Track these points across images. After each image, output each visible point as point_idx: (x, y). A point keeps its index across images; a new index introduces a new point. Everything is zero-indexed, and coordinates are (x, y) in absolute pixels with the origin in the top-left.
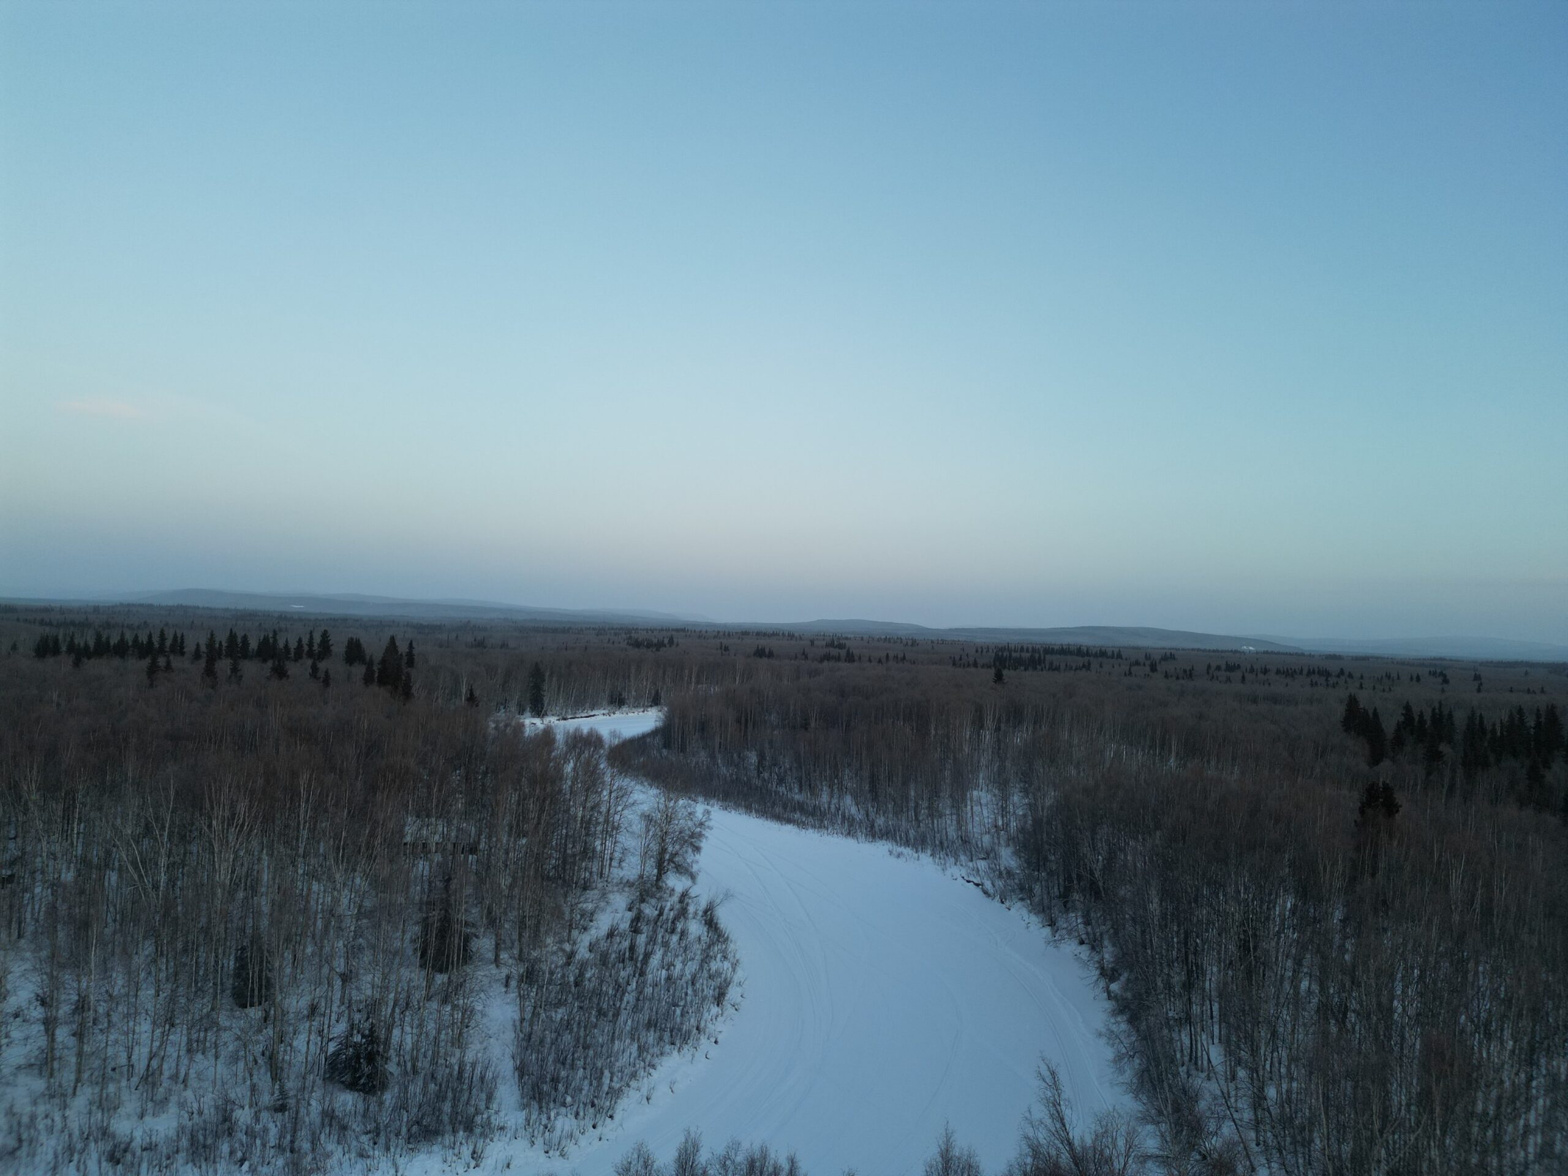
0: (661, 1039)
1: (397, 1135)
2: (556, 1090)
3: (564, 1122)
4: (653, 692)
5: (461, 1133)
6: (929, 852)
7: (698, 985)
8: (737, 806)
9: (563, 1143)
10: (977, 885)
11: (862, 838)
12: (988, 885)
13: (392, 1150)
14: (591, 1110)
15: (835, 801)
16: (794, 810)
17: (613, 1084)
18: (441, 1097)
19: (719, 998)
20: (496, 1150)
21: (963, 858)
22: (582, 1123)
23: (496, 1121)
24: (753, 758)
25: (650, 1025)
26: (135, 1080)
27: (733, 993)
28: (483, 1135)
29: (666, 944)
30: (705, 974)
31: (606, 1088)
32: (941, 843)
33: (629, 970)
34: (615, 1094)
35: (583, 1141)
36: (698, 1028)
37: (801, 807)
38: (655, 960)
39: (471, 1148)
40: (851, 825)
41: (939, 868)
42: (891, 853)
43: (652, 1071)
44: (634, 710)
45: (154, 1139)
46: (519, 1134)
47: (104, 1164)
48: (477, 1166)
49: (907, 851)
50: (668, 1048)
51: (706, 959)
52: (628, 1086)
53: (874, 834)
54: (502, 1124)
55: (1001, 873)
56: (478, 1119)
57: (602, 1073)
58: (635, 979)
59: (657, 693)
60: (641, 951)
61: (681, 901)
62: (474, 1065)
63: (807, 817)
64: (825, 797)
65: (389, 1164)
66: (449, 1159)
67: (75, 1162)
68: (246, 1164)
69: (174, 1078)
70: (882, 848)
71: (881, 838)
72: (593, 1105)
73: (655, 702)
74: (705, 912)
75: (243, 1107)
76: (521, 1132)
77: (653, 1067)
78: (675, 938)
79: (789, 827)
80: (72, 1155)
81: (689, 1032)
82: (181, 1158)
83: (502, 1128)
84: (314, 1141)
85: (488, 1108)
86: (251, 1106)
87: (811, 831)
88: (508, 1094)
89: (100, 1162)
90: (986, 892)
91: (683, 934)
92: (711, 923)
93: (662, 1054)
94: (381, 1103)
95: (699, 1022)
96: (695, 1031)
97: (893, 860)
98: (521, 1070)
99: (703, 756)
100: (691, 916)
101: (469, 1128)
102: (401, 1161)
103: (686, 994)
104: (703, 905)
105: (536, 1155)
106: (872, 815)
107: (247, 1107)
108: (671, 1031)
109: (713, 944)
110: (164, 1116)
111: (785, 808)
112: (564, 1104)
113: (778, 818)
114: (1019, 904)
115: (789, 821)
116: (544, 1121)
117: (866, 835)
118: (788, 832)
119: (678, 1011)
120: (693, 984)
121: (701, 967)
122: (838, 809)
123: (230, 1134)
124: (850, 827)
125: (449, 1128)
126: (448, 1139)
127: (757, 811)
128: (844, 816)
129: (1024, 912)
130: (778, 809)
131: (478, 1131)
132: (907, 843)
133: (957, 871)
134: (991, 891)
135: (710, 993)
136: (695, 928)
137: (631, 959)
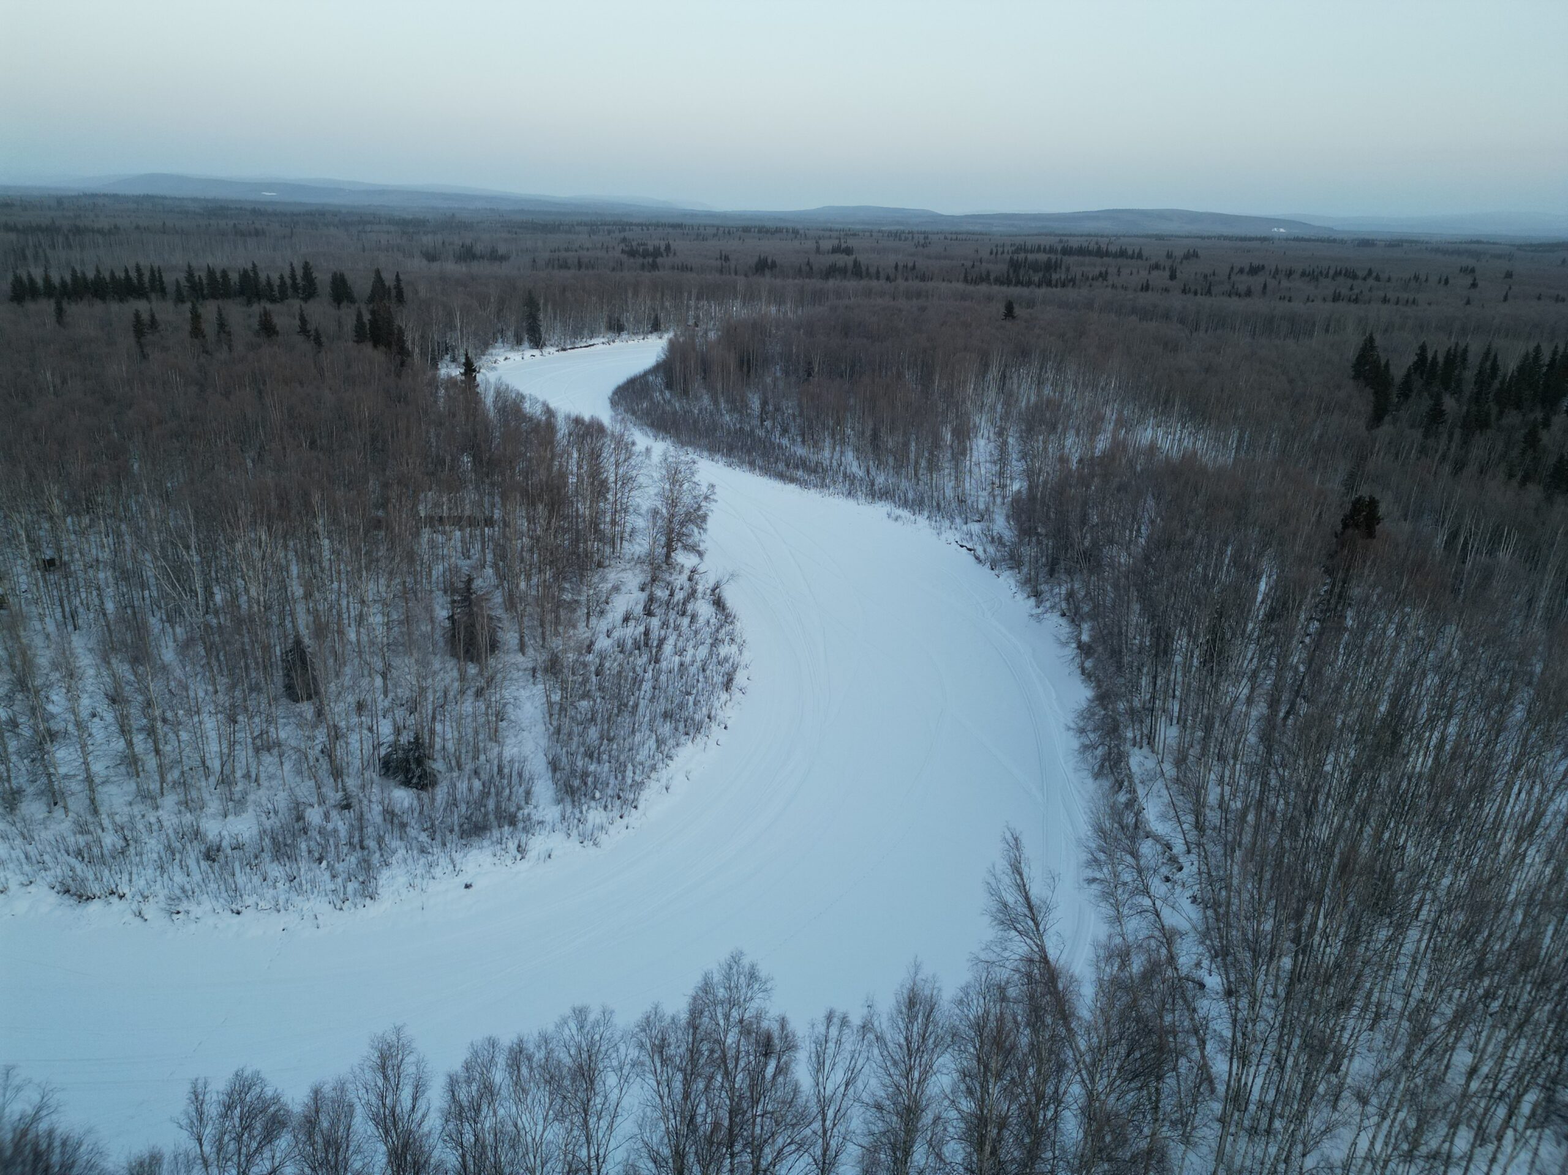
0: (676, 729)
1: (452, 831)
2: (586, 784)
3: (595, 815)
4: (653, 316)
5: (506, 828)
6: (926, 514)
7: (708, 672)
8: (741, 463)
9: (596, 832)
10: (970, 550)
11: (862, 500)
12: (980, 551)
13: (449, 845)
14: (618, 802)
15: (837, 455)
16: (797, 467)
17: (636, 778)
18: (485, 794)
19: (727, 685)
20: (538, 843)
21: (958, 520)
22: (611, 815)
23: (535, 818)
24: (756, 404)
25: (667, 715)
26: (212, 780)
27: (740, 678)
28: (526, 830)
29: (677, 628)
30: (714, 659)
31: (629, 781)
32: (938, 505)
33: (645, 658)
34: (638, 786)
35: (612, 830)
36: (709, 717)
37: (802, 464)
38: (668, 648)
39: (516, 842)
40: (852, 484)
41: (935, 532)
42: (889, 515)
43: (669, 762)
44: (634, 337)
45: (240, 839)
46: (556, 828)
47: (202, 863)
48: (523, 858)
49: (905, 513)
50: (683, 738)
51: (716, 642)
52: (649, 777)
53: (876, 494)
54: (541, 819)
55: (993, 538)
56: (520, 815)
57: (625, 766)
58: (651, 667)
59: (656, 317)
60: (655, 635)
61: (690, 579)
62: (511, 761)
63: (809, 475)
64: (827, 453)
65: (448, 860)
66: (498, 854)
67: (177, 861)
68: (324, 863)
69: (247, 776)
70: (881, 509)
71: (880, 499)
72: (619, 797)
73: (656, 327)
74: (713, 590)
75: (312, 806)
76: (558, 826)
77: (670, 758)
78: (686, 621)
79: (792, 487)
80: (174, 854)
81: (701, 722)
82: (266, 857)
83: (541, 823)
84: (380, 840)
85: (527, 803)
86: (320, 804)
87: (813, 491)
88: (544, 789)
89: (198, 863)
90: (977, 558)
91: (694, 618)
92: (719, 604)
93: (678, 745)
94: (433, 800)
95: (710, 710)
96: (707, 720)
97: (891, 523)
98: (554, 765)
99: (706, 401)
100: (700, 595)
101: (512, 821)
102: (457, 856)
103: (698, 681)
104: (711, 584)
105: (573, 844)
106: (873, 472)
107: (316, 806)
108: (686, 721)
109: (721, 626)
110: (244, 815)
111: (788, 465)
112: (593, 798)
113: (781, 476)
114: (1008, 573)
115: (792, 480)
116: (578, 815)
117: (867, 495)
118: (791, 490)
119: (691, 699)
120: (704, 670)
121: (711, 654)
122: (840, 465)
123: (306, 833)
124: (852, 487)
125: (495, 823)
126: (496, 833)
127: (761, 468)
128: (845, 474)
129: (1012, 582)
130: (781, 466)
131: (520, 825)
132: (905, 504)
133: (952, 535)
134: (982, 556)
135: (719, 679)
136: (704, 609)
137: (646, 644)
